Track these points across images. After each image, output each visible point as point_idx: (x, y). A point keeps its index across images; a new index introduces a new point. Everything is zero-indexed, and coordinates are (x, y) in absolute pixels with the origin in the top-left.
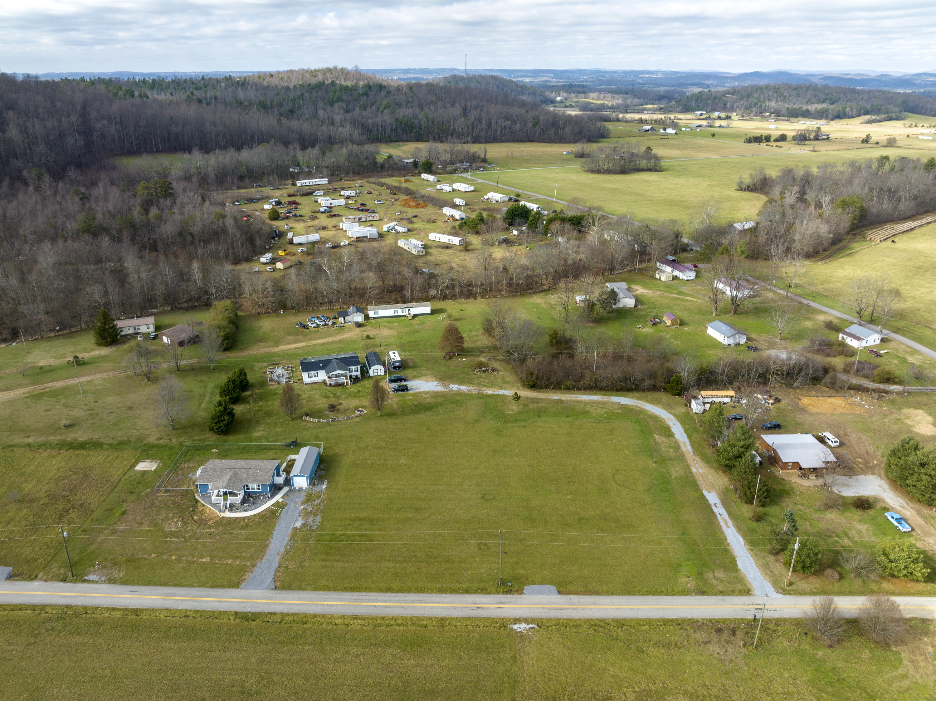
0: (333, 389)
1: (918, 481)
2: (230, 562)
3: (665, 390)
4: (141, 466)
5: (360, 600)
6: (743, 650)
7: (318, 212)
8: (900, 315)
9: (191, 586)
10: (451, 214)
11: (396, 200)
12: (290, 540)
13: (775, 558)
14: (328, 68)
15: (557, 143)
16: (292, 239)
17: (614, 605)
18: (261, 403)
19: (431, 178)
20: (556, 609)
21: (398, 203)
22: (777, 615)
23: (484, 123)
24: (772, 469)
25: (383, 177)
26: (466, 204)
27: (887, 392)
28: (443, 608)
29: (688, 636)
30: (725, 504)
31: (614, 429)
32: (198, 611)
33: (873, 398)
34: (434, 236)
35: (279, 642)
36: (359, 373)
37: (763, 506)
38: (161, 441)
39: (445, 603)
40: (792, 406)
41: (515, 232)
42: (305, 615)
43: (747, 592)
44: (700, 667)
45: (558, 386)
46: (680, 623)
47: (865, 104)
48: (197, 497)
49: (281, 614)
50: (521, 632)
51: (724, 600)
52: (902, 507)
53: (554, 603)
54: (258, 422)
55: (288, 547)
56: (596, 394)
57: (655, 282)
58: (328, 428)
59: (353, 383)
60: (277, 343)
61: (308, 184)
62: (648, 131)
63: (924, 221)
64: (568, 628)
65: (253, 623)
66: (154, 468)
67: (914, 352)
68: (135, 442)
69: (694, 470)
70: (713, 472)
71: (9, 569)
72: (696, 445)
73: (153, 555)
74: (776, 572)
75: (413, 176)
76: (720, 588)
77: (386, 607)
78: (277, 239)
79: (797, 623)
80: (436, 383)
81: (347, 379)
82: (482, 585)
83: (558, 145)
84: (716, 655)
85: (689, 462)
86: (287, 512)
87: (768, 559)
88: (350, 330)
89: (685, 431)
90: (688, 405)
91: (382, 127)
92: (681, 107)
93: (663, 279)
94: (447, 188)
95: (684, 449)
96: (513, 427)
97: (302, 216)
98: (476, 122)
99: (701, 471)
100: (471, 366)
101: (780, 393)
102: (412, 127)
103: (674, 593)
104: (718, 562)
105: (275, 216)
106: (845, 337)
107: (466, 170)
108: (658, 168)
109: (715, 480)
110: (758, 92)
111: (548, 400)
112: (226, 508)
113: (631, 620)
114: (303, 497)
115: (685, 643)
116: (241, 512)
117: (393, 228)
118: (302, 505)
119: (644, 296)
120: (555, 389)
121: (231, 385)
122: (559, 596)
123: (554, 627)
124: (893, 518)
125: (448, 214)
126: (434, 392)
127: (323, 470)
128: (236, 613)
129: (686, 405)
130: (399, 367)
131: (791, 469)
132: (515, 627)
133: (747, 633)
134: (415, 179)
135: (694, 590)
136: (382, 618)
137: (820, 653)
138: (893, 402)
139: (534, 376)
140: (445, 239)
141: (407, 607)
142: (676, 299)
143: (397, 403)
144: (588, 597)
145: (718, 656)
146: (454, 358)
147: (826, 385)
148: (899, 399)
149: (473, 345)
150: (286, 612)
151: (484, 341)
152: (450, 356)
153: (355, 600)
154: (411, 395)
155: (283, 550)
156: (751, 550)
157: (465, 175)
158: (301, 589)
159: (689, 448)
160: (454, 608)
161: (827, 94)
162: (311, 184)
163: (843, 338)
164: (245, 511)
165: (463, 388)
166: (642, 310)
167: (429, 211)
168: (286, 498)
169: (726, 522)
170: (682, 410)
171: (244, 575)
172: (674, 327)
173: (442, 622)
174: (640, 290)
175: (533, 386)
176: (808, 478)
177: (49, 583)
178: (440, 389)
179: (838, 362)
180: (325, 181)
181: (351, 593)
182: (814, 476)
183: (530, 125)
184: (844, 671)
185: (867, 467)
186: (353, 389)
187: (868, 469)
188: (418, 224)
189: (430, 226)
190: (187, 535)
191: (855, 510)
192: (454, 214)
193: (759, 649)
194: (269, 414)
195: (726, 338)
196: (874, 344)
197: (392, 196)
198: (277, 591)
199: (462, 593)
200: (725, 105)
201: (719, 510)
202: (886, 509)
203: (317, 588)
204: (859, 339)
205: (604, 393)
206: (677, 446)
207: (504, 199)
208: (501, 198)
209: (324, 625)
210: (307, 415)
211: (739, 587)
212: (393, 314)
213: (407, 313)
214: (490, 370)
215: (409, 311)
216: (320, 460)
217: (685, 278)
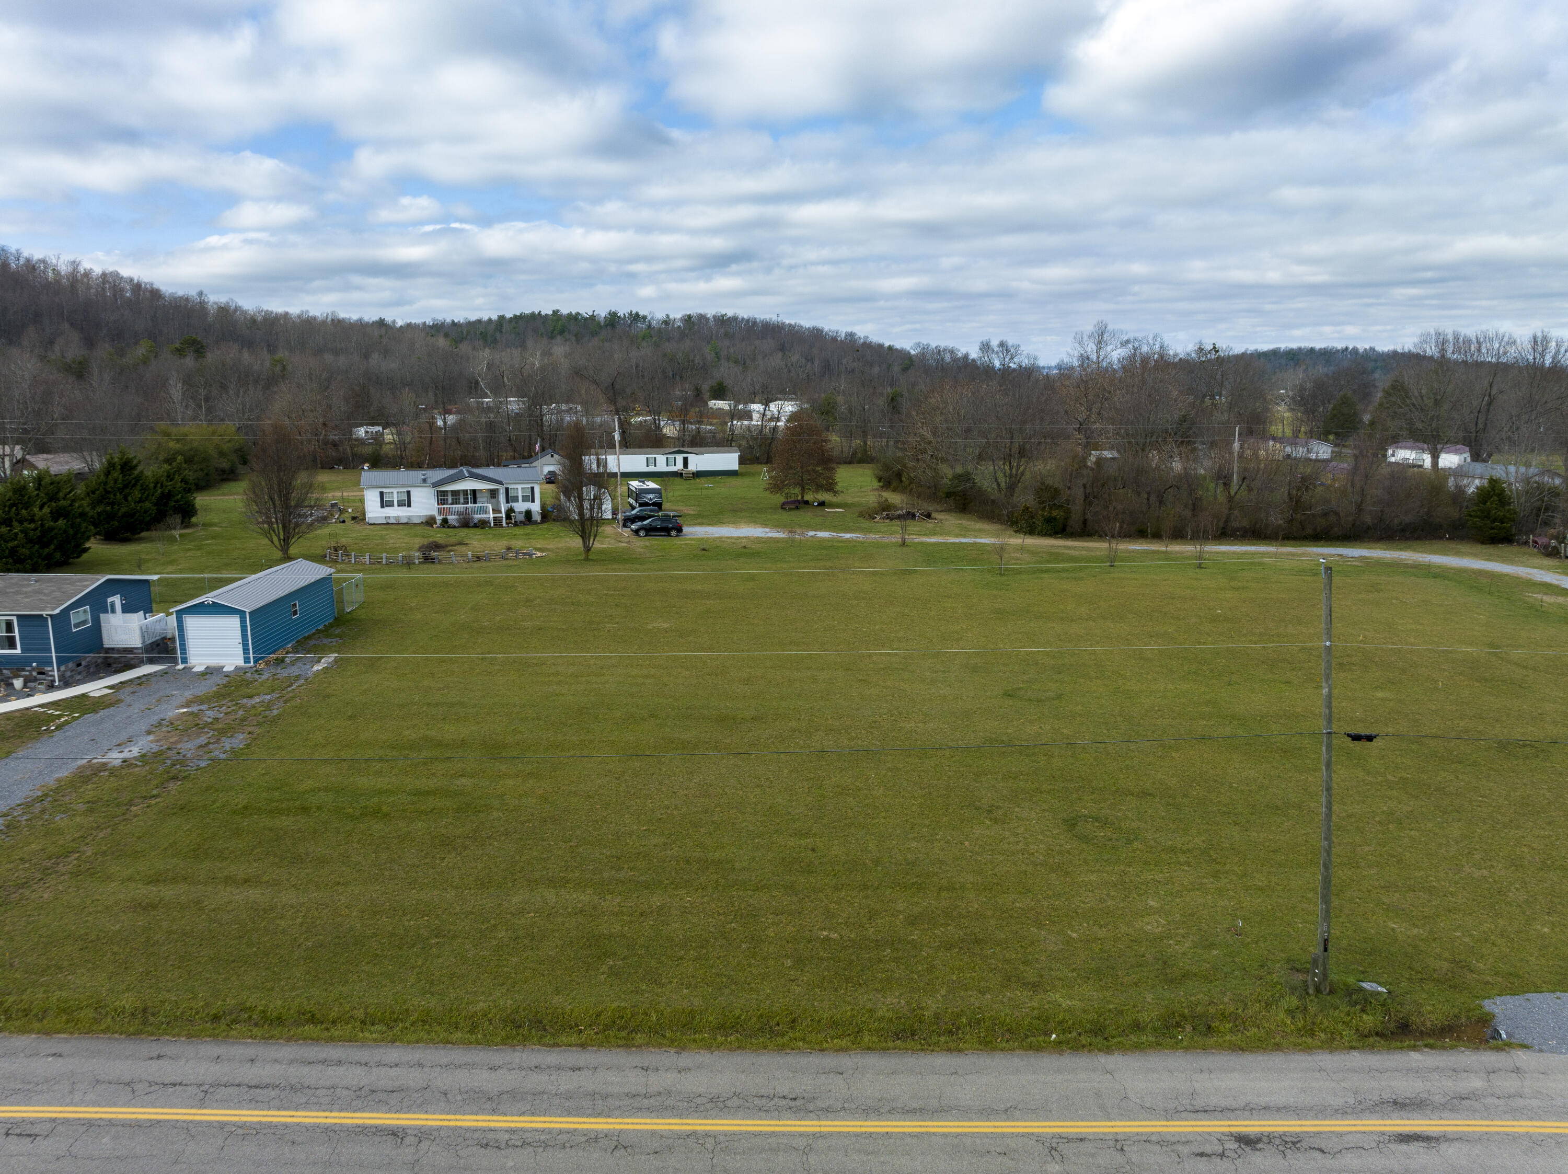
0: (449, 530)
12: (33, 802)
19: (726, 405)
36: (535, 508)
59: (516, 525)
81: (497, 511)
82: (1189, 998)
86: (100, 721)
94: (757, 408)
96: (1039, 579)
100: (861, 515)
114: (205, 687)
118: (185, 706)
130: (657, 505)
143: (642, 548)
146: (810, 509)
152: (798, 505)
154: (692, 540)
168: (132, 689)
186: (516, 531)
210: (338, 550)
212: (643, 468)
213: (680, 466)
214: (918, 514)
215: (686, 461)
216: (336, 619)
217: (1310, 455)
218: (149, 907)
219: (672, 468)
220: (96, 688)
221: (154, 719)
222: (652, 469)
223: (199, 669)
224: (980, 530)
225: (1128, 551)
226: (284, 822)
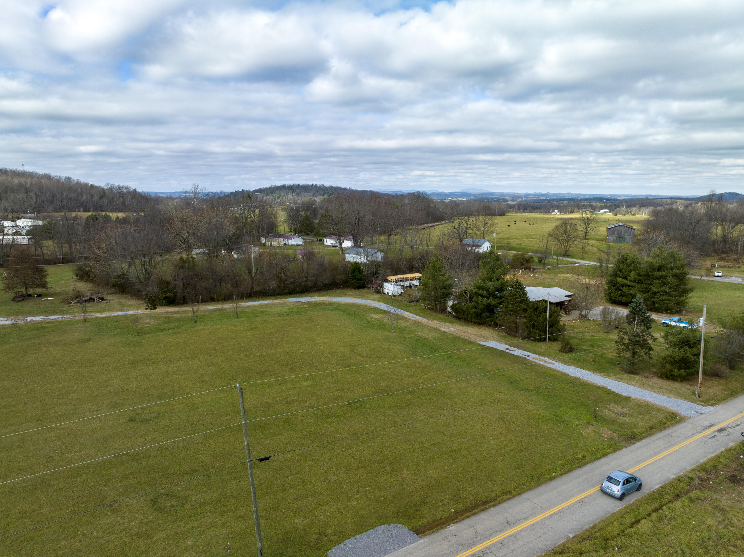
13: (640, 376)
27: (534, 269)
30: (518, 346)
31: (312, 317)
43: (676, 417)
57: (267, 246)
69: (445, 330)
70: (466, 327)
72: (422, 315)
74: (665, 387)
76: (643, 424)
85: (430, 326)
93: (274, 244)
95: (413, 319)
96: (158, 336)
99: (453, 329)
100: (63, 301)
104: (593, 398)
109: (478, 332)
110: (278, 190)
120: (207, 301)
129: (378, 293)
146: (32, 300)
149: (63, 289)
152: (23, 298)
156: (608, 376)
159: (417, 317)
169: (542, 360)
178: (7, 322)
182: (564, 313)
183: (96, 198)
195: (366, 258)
201: (519, 352)
204: (477, 247)
206: (402, 318)
211: (658, 414)
214: (96, 299)
217: (294, 243)
224: (130, 305)
225: (205, 311)
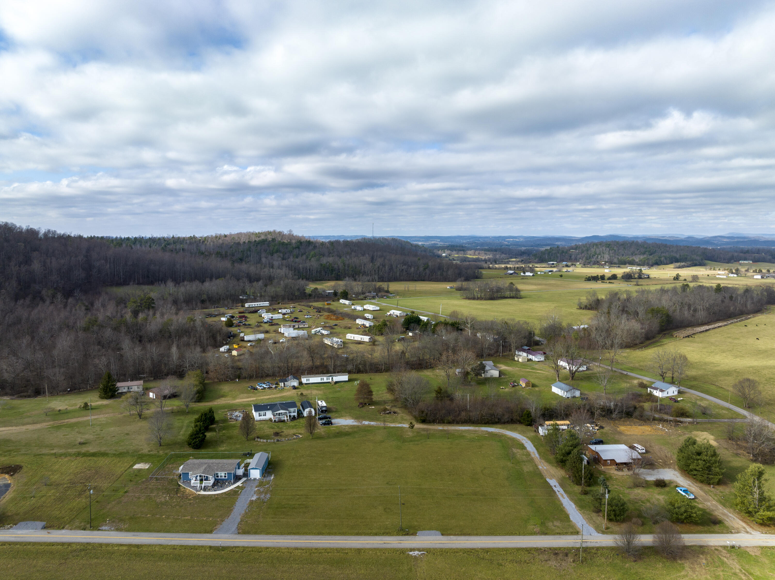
0: (277, 424)
1: (697, 466)
2: (205, 519)
3: (520, 422)
4: (137, 466)
5: (300, 540)
6: (573, 564)
7: (262, 322)
8: (694, 378)
9: (178, 532)
10: (362, 323)
11: (321, 316)
12: (248, 507)
13: (597, 514)
14: (268, 231)
15: (442, 281)
16: (243, 337)
17: (481, 540)
18: (224, 432)
19: (347, 302)
20: (440, 543)
21: (322, 317)
22: (597, 545)
23: (387, 267)
24: (597, 466)
25: (311, 302)
26: (374, 318)
27: (681, 422)
28: (359, 543)
29: (534, 557)
30: (562, 485)
31: (483, 445)
32: (183, 546)
33: (671, 425)
34: (350, 336)
35: (242, 562)
36: (296, 414)
37: (589, 486)
38: (151, 453)
39: (360, 541)
40: (612, 431)
41: (410, 334)
42: (261, 548)
43: (577, 533)
44: (542, 573)
45: (442, 421)
46: (528, 550)
47: (675, 255)
48: (179, 483)
49: (243, 547)
50: (416, 556)
51: (560, 537)
52: (690, 486)
53: (439, 540)
54: (222, 442)
55: (247, 511)
56: (470, 426)
57: (514, 362)
58: (274, 445)
59: (292, 421)
60: (235, 398)
61: (254, 306)
62: (512, 274)
63: (717, 325)
64: (449, 553)
65: (223, 552)
66: (147, 467)
67: (702, 399)
68: (132, 453)
69: (540, 467)
70: (554, 468)
71: (43, 523)
72: (542, 454)
73: (149, 515)
74: (598, 522)
75: (333, 301)
76: (557, 531)
77: (318, 543)
78: (232, 338)
79: (611, 549)
80: (353, 420)
81: (287, 417)
82: (387, 531)
83: (443, 283)
84: (553, 567)
85: (536, 463)
86: (245, 491)
87: (592, 515)
88: (289, 390)
89: (534, 446)
90: (537, 431)
91: (310, 270)
92: (537, 259)
93: (520, 360)
94: (359, 308)
95: (533, 456)
96: (409, 444)
97: (250, 325)
98: (381, 267)
99: (545, 468)
100: (378, 411)
101: (603, 423)
102: (332, 270)
103: (524, 534)
104: (556, 517)
105: (230, 324)
106: (652, 390)
107: (374, 298)
108: (518, 296)
109: (555, 473)
110: (595, 247)
111: (435, 429)
112: (201, 489)
113: (494, 549)
114: (257, 483)
115: (532, 560)
116: (212, 491)
117: (319, 331)
118: (256, 488)
119: (506, 370)
120: (440, 423)
121: (203, 417)
122: (443, 536)
123: (438, 553)
124: (681, 490)
125: (360, 323)
126: (351, 425)
127: (271, 468)
128: (211, 547)
129: (535, 431)
130: (326, 411)
131: (610, 465)
132: (411, 553)
133: (576, 555)
134: (335, 304)
135: (539, 532)
136: (316, 549)
137: (627, 565)
138: (686, 428)
139: (424, 413)
140: (358, 337)
141: (333, 543)
142: (529, 372)
143: (324, 432)
144: (463, 537)
145: (555, 567)
146: (366, 407)
147: (636, 418)
148: (690, 426)
149: (380, 399)
150: (246, 546)
151: (388, 396)
152: (363, 405)
153: (296, 539)
154: (335, 427)
155: (243, 512)
156: (580, 510)
157: (373, 301)
158: (257, 534)
159: (537, 455)
160: (367, 543)
161: (646, 248)
162: (256, 306)
163: (650, 391)
164: (215, 491)
165: (372, 423)
166: (505, 378)
167: (347, 322)
168: (245, 484)
169: (562, 496)
170: (533, 434)
171: (215, 526)
172: (528, 388)
173: (359, 551)
174: (503, 367)
175: (424, 421)
176: (622, 470)
177: (73, 531)
178: (355, 424)
179: (647, 405)
180: (267, 304)
181: (293, 536)
182: (627, 469)
183: (421, 269)
184: (643, 574)
185: (666, 464)
186: (292, 424)
187: (665, 465)
188: (337, 330)
189: (346, 331)
190: (174, 504)
191: (656, 488)
192: (365, 323)
193: (584, 563)
194: (230, 438)
195: (565, 393)
196: (673, 394)
197: (318, 313)
198: (239, 535)
199: (373, 535)
200: (571, 257)
201: (558, 489)
202: (677, 486)
203: (268, 533)
204: (662, 391)
205: (476, 425)
206: (528, 454)
207: (402, 314)
208: (400, 314)
209: (274, 553)
210: (258, 438)
211: (571, 530)
212: (320, 381)
213: (330, 380)
214: (392, 412)
215: (332, 378)
216: (269, 463)
217: (537, 360)
218: (275, 521)
219: (328, 381)
220: (239, 484)
221: (254, 491)
222: (322, 381)
223: (252, 479)
224: (405, 420)
226: (283, 510)
